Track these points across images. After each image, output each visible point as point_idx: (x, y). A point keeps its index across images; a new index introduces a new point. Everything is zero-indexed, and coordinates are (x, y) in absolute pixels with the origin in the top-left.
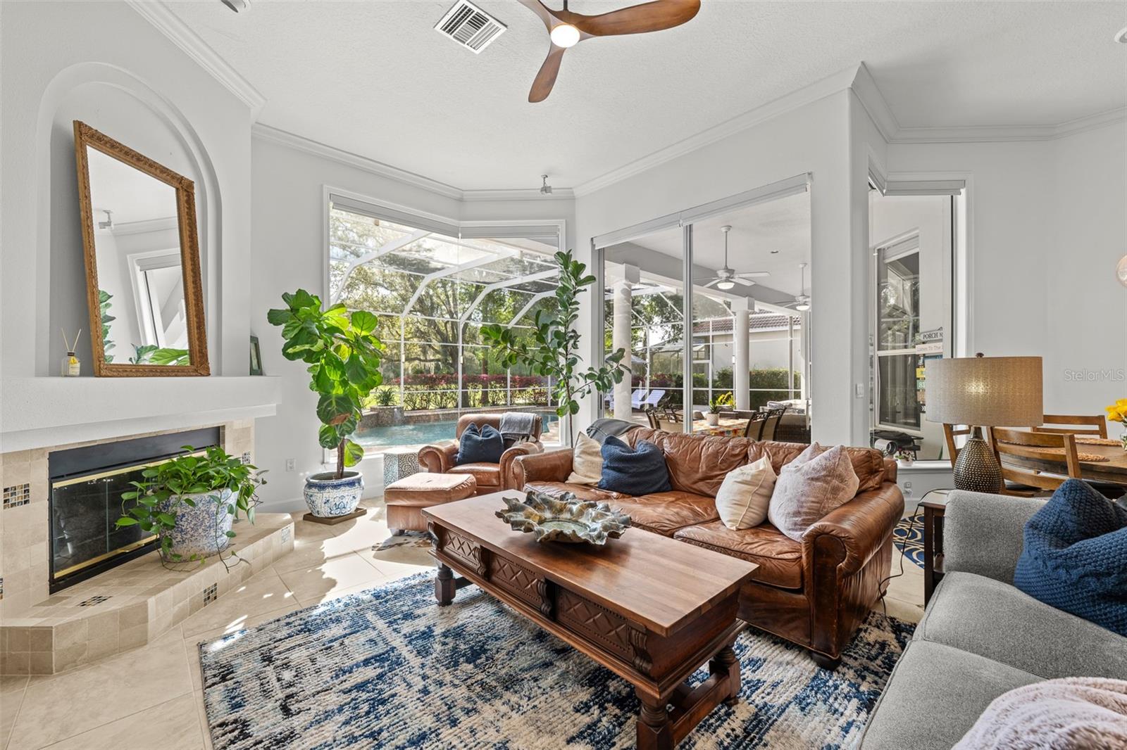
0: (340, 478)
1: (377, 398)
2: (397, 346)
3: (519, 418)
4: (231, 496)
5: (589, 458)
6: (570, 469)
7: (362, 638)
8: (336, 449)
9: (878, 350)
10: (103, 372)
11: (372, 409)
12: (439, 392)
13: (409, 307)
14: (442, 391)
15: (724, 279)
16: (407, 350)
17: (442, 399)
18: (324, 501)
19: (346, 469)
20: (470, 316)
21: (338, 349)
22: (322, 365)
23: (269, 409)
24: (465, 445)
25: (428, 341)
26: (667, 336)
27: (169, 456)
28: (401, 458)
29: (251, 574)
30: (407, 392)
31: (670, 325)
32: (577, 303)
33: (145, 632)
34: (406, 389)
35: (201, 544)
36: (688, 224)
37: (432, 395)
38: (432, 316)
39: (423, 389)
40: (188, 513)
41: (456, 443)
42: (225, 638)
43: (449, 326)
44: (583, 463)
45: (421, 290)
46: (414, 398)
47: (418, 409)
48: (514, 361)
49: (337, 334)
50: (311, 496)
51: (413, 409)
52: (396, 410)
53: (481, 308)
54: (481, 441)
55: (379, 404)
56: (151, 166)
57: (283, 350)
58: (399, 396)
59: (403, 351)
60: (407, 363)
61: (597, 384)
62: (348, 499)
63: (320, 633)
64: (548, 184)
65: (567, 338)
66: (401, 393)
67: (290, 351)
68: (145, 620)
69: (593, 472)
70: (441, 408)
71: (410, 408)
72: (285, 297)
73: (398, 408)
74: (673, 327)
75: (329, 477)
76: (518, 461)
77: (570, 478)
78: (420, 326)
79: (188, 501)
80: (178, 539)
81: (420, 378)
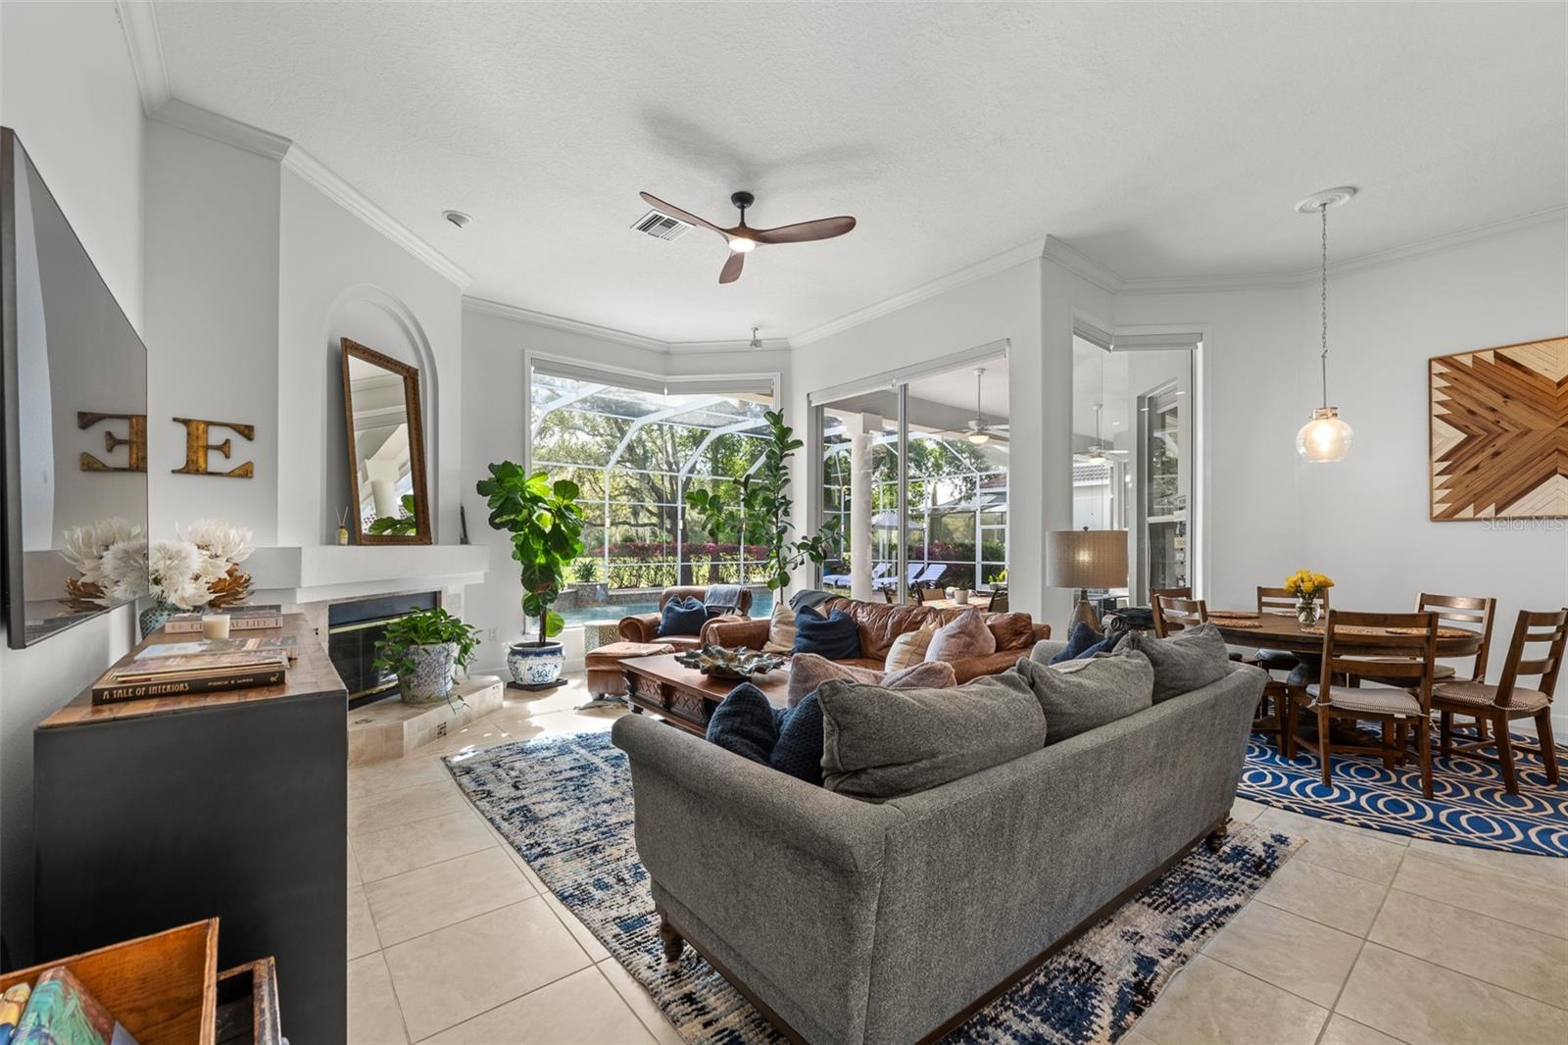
0: (541, 648)
1: (576, 573)
2: (600, 507)
3: (725, 591)
4: (455, 649)
5: (785, 627)
6: (767, 638)
7: (568, 758)
8: (539, 617)
9: (1149, 516)
10: (363, 542)
11: (570, 586)
12: (653, 565)
13: (615, 457)
14: (658, 564)
15: (976, 431)
16: (613, 512)
17: (656, 574)
18: (528, 667)
19: (548, 640)
20: (694, 467)
21: (540, 517)
22: (525, 534)
23: (477, 576)
24: (667, 618)
25: (639, 501)
26: (958, 491)
27: (400, 615)
28: (602, 629)
29: (470, 721)
30: (613, 565)
31: (961, 476)
32: (785, 468)
33: (402, 747)
34: (612, 561)
35: (432, 688)
36: (902, 383)
37: (644, 568)
38: (645, 469)
39: (633, 562)
40: (424, 661)
41: (659, 615)
42: (462, 755)
43: (667, 479)
44: (779, 632)
45: (632, 434)
46: (621, 572)
47: (627, 587)
48: (722, 529)
49: (540, 504)
50: (515, 663)
51: (620, 587)
52: (598, 587)
53: (709, 455)
54: (683, 613)
55: (578, 580)
56: (388, 362)
57: (489, 520)
58: (603, 570)
59: (607, 514)
60: (614, 528)
61: (811, 554)
62: (550, 668)
63: (534, 755)
64: (758, 337)
65: (777, 504)
66: (604, 566)
67: (497, 521)
68: (401, 738)
69: (788, 641)
70: (654, 586)
71: (616, 586)
72: (492, 467)
73: (601, 585)
74: (965, 479)
75: (532, 645)
76: (712, 628)
77: (765, 647)
78: (630, 480)
79: (424, 650)
80: (415, 683)
81: (631, 548)
